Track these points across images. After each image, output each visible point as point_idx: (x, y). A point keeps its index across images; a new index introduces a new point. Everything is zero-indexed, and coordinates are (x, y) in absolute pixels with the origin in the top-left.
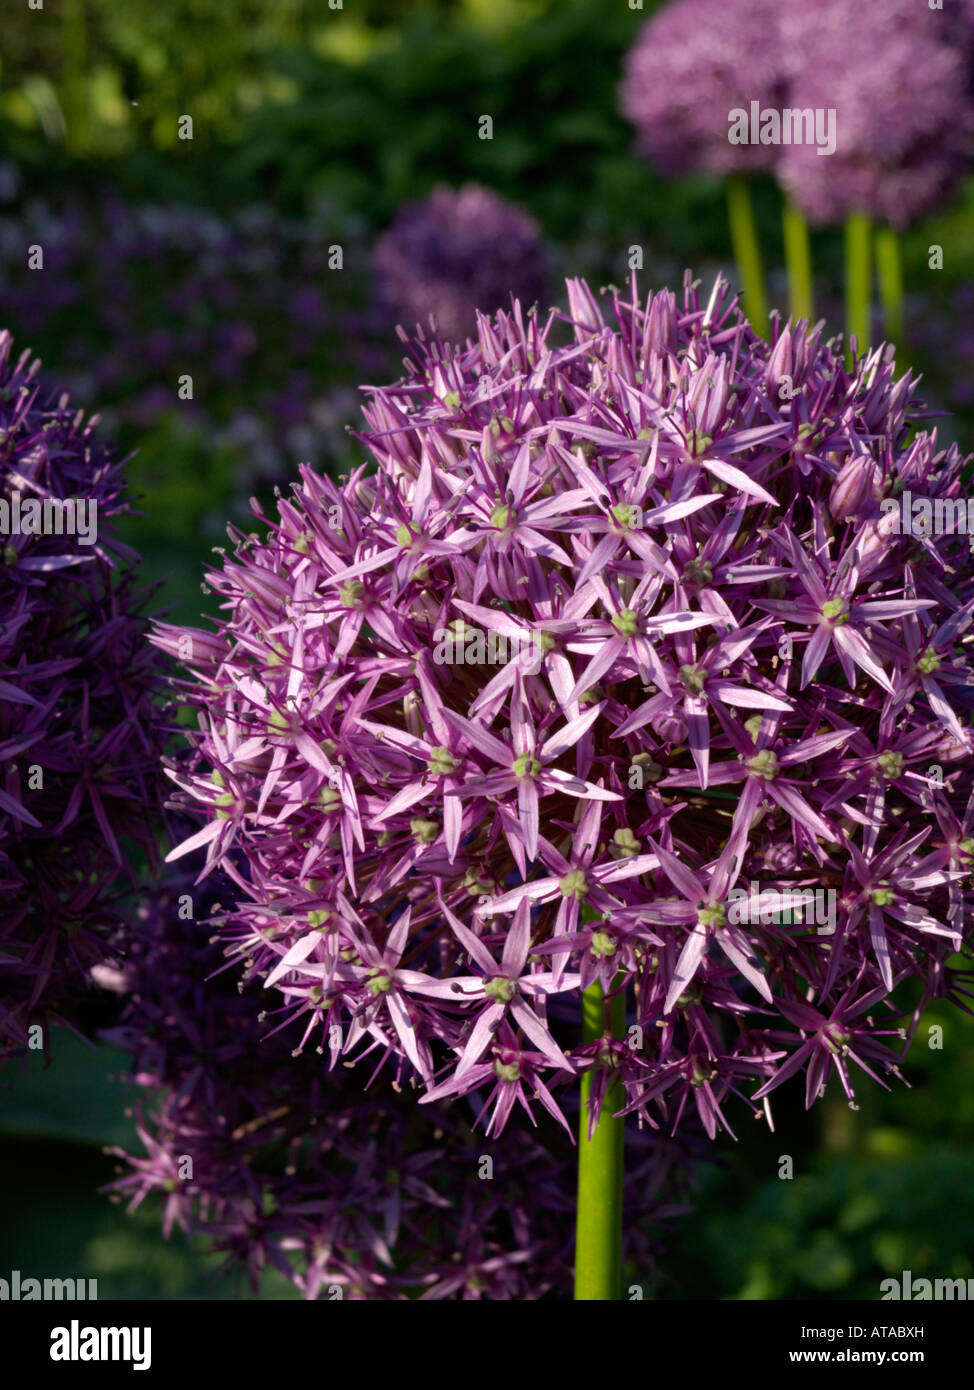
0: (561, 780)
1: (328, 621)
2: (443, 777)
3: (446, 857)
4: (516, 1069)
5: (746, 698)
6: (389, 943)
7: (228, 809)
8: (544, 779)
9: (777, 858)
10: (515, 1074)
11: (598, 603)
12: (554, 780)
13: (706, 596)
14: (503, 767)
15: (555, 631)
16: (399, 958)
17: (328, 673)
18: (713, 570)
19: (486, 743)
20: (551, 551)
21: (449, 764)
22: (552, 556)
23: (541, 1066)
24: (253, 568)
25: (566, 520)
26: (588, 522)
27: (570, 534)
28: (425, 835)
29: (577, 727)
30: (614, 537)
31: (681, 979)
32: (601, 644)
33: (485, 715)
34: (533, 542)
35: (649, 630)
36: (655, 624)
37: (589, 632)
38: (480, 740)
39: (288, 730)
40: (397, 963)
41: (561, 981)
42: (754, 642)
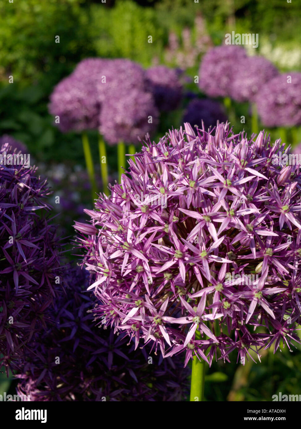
0: (214, 258)
1: (138, 217)
2: (179, 259)
3: (182, 281)
4: (194, 345)
5: (264, 233)
6: (161, 309)
7: (108, 273)
8: (209, 258)
9: (273, 278)
10: (194, 347)
11: (222, 207)
12: (212, 258)
13: (250, 205)
14: (198, 255)
15: (211, 215)
16: (164, 313)
17: (139, 231)
18: (253, 198)
19: (192, 248)
20: (209, 193)
21: (180, 255)
22: (209, 194)
23: (200, 344)
24: (111, 203)
25: (212, 184)
26: (217, 185)
27: (213, 188)
28: (168, 277)
29: (217, 243)
30: (225, 189)
31: (250, 314)
32: (224, 219)
33: (191, 240)
34: (203, 191)
35: (237, 215)
36: (239, 213)
37: (220, 216)
38: (191, 247)
39: (130, 248)
40: (163, 315)
41: (215, 316)
42: (265, 218)
